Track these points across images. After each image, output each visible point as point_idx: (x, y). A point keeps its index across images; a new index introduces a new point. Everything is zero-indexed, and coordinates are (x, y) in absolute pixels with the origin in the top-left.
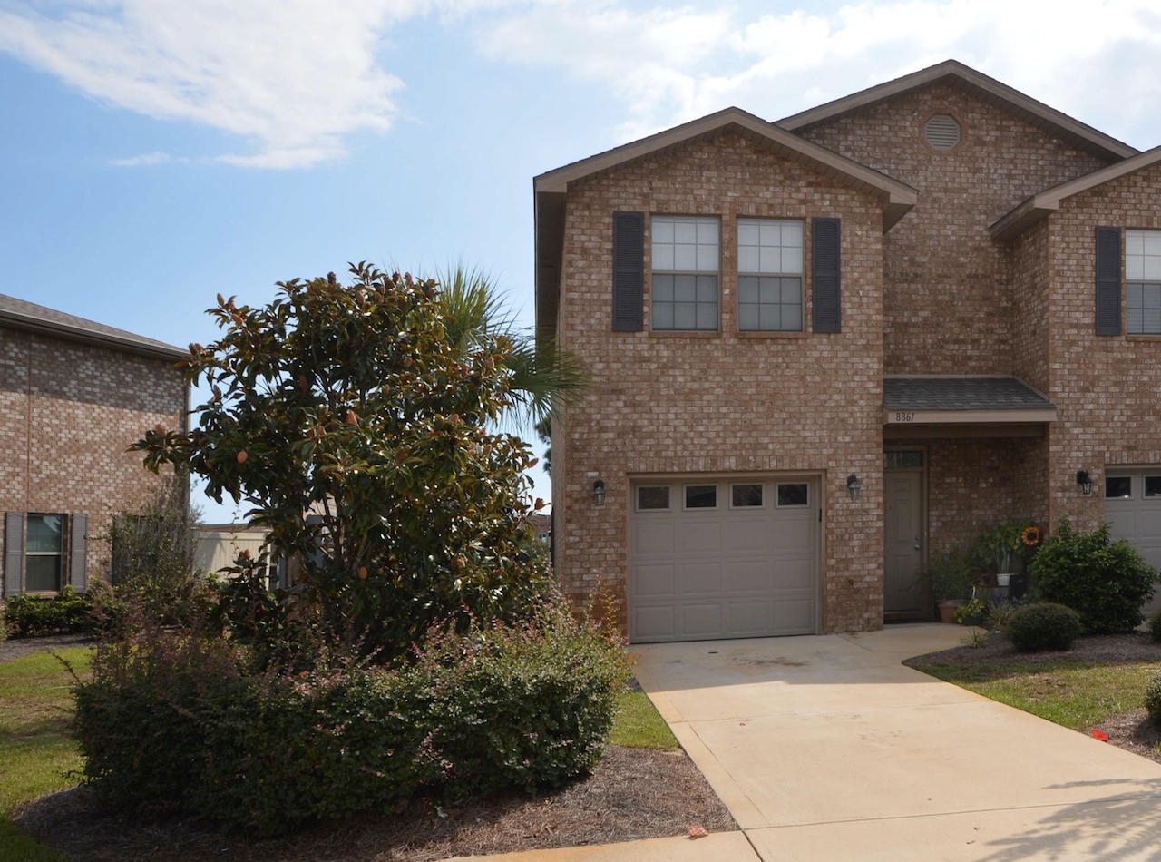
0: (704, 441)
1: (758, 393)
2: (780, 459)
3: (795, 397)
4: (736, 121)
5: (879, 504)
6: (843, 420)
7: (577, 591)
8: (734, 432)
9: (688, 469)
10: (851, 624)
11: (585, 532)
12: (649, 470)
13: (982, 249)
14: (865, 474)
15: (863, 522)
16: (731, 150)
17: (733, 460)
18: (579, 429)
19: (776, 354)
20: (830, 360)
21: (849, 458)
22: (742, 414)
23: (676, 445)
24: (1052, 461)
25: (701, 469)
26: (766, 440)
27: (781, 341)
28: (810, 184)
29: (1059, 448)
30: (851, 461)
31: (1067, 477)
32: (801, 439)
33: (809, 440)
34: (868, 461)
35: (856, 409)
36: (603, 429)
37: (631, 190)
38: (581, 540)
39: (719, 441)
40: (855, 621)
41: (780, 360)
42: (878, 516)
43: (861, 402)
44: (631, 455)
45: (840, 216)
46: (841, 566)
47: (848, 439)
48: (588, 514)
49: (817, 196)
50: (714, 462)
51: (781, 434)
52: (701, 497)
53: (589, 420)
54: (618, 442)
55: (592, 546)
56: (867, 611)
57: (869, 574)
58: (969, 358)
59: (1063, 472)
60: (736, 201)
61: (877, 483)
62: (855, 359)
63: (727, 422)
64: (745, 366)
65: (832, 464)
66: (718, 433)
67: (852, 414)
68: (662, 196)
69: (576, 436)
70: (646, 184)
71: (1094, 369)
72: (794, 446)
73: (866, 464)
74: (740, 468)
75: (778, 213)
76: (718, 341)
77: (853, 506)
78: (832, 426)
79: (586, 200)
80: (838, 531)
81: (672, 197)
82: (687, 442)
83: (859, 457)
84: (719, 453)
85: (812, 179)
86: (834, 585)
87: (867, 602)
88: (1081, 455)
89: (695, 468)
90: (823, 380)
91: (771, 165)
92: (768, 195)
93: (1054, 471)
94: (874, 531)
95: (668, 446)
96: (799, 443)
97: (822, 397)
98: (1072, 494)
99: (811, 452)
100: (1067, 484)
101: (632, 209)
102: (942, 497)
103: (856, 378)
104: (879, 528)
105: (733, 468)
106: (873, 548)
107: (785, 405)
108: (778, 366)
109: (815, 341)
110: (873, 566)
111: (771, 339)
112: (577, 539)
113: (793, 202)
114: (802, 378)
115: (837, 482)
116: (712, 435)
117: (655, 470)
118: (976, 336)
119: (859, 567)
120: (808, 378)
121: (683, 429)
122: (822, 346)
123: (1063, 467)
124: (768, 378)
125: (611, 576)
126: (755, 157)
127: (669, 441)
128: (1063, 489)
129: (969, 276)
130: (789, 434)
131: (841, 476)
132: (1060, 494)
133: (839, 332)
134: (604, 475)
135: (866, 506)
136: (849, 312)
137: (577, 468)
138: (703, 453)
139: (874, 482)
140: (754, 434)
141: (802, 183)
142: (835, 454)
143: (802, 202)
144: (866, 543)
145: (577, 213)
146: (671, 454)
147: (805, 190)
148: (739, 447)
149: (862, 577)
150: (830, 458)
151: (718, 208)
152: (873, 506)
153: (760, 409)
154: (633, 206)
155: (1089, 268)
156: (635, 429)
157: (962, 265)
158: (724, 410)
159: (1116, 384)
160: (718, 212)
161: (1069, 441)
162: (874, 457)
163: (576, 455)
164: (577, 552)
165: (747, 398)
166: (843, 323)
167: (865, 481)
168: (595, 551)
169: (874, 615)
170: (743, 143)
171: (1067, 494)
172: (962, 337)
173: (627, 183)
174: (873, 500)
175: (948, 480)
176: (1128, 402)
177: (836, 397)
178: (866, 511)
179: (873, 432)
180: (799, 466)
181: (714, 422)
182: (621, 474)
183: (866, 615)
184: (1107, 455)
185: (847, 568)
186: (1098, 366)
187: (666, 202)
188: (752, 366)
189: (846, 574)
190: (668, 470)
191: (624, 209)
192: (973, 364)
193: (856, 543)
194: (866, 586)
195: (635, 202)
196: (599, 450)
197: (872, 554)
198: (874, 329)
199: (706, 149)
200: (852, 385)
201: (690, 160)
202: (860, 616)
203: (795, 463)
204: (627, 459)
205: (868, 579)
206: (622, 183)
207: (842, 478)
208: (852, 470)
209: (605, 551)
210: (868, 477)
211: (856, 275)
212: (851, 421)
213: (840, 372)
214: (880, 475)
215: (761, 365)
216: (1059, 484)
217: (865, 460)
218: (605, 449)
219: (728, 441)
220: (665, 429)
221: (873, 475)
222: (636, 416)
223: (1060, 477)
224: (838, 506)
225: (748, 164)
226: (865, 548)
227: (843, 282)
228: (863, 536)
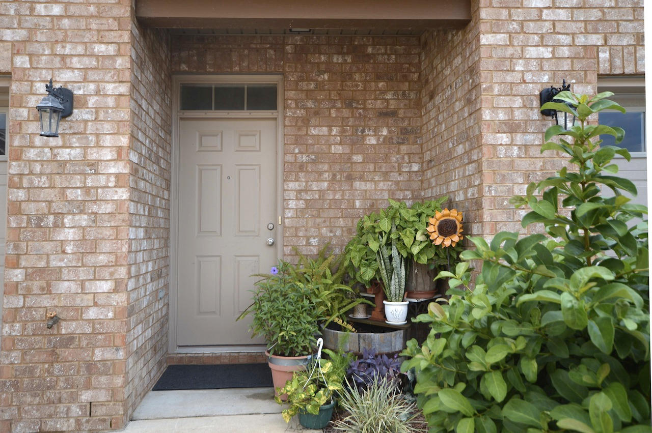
5: (119, 149)
14: (92, 87)
15: (87, 190)
21: (59, 49)
24: (486, 66)
30: (63, 57)
31: (519, 101)
34: (97, 57)
40: (62, 408)
42: (117, 176)
46: (36, 285)
56: (88, 386)
57: (96, 304)
61: (117, 107)
65: (22, 61)
73: (94, 63)
77: (65, 154)
80: (31, 209)
83: (80, 49)
86: (17, 326)
87: (91, 367)
88: (547, 54)
94: (108, 208)
98: (529, 138)
104: (119, 203)
106: (106, 246)
110: (106, 286)
115: (33, 102)
119: (74, 287)
131: (42, 88)
135: (93, 155)
139: (111, 102)
142: (28, 40)
144: (92, 234)
149: (80, 310)
150: (17, 48)
152: (107, 155)
162: (112, 50)
167: (92, 102)
169: (102, 396)
171: (519, 138)
174: (108, 141)
178: (94, 165)
185: (47, 290)
189: (46, 302)
194: (88, 330)
197: (102, 259)
202: (74, 398)
205: (92, 314)
208: (64, 78)
210: (98, 93)
214: (124, 89)
216: (501, 117)
217: (92, 55)
221: (110, 88)
224: (32, 154)
226: (88, 246)
228: (84, 220)
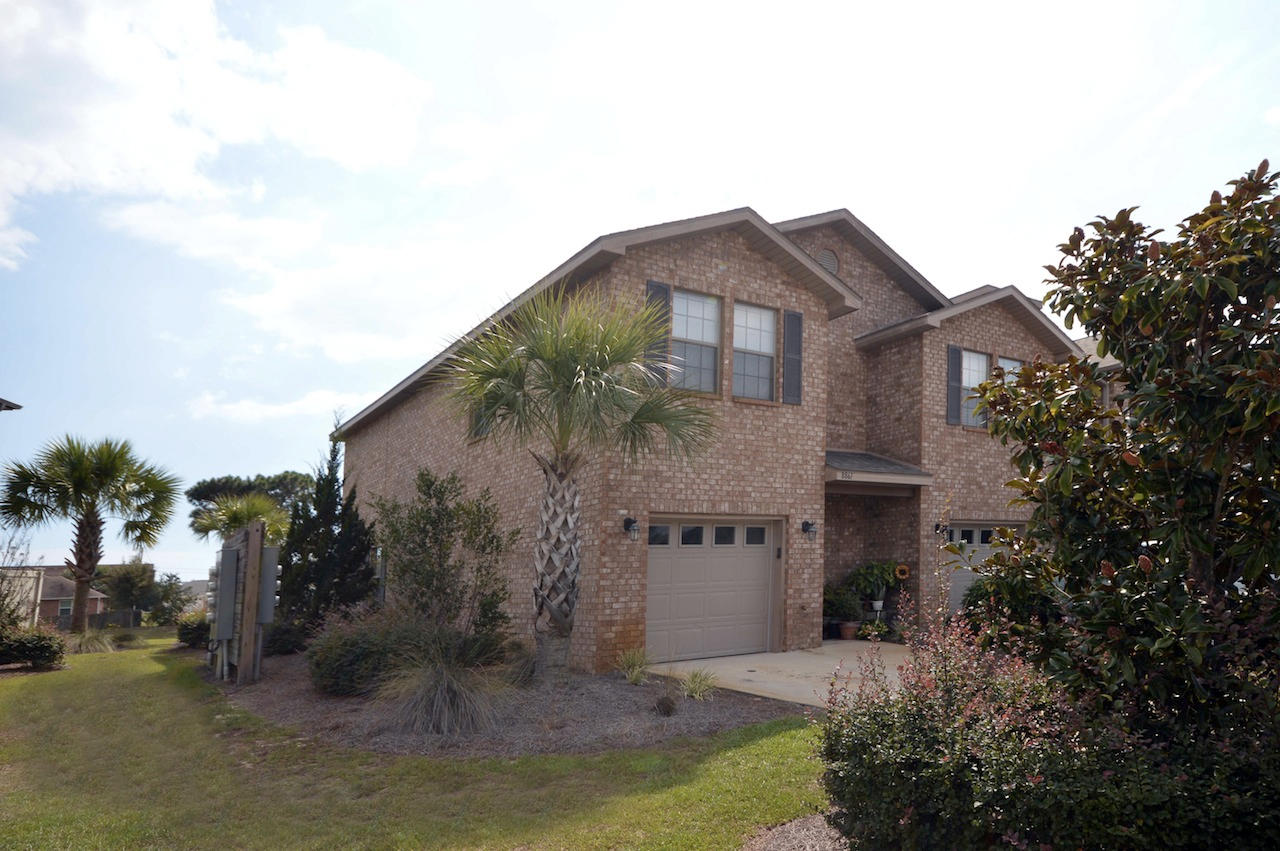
0: (707, 487)
1: (746, 449)
2: (759, 505)
3: (769, 455)
4: (750, 220)
5: (821, 544)
6: (800, 476)
7: (608, 618)
8: (729, 481)
9: (695, 511)
10: (802, 643)
11: (615, 565)
12: (667, 510)
13: (851, 355)
14: (814, 521)
15: (811, 560)
16: (732, 244)
17: (727, 505)
18: (614, 471)
19: (758, 418)
20: (793, 426)
21: (804, 507)
22: (735, 465)
23: (686, 489)
24: (922, 515)
25: (705, 511)
26: (750, 489)
27: (762, 408)
28: (783, 283)
29: (926, 506)
30: (805, 510)
31: (930, 528)
32: (772, 490)
33: (778, 490)
34: (815, 510)
35: (809, 467)
36: (633, 472)
37: (660, 264)
38: (612, 572)
39: (718, 488)
40: (805, 640)
41: (761, 423)
42: (821, 554)
43: (812, 463)
44: (653, 496)
45: (802, 312)
46: (797, 595)
47: (803, 491)
48: (618, 548)
49: (787, 293)
50: (714, 506)
51: (760, 484)
52: (692, 537)
53: (623, 463)
54: (644, 484)
55: (620, 577)
56: (812, 631)
57: (814, 602)
58: (840, 436)
59: (928, 524)
60: (734, 289)
61: (821, 527)
62: (810, 428)
63: (724, 472)
64: (737, 425)
65: (793, 511)
66: (717, 480)
67: (806, 471)
68: (683, 274)
69: (612, 477)
70: (672, 260)
72: (768, 495)
73: (814, 512)
74: (732, 512)
75: (762, 302)
76: (719, 403)
77: (806, 546)
78: (793, 481)
79: (627, 267)
80: (795, 566)
81: (691, 275)
82: (695, 487)
83: (810, 506)
84: (717, 498)
85: (785, 278)
86: (792, 610)
87: (813, 624)
88: (938, 511)
89: (700, 510)
90: (788, 442)
91: (759, 262)
92: (756, 286)
93: (923, 524)
94: (818, 566)
95: (681, 489)
96: (772, 493)
97: (788, 456)
99: (779, 500)
100: (929, 533)
101: (661, 281)
103: (810, 443)
104: (821, 564)
105: (727, 511)
106: (817, 580)
107: (763, 461)
108: (759, 428)
109: (784, 410)
110: (816, 595)
111: (756, 405)
112: (609, 571)
113: (772, 295)
114: (775, 439)
115: (795, 526)
116: (713, 482)
117: (671, 511)
118: (845, 420)
119: (808, 596)
120: (779, 439)
121: (692, 476)
122: (788, 415)
123: (927, 520)
124: (752, 438)
125: (635, 604)
126: (748, 253)
127: (682, 486)
128: (928, 537)
129: (841, 374)
130: (765, 485)
131: (799, 521)
132: (926, 541)
133: (800, 405)
134: (632, 512)
135: (814, 546)
136: (806, 389)
137: (611, 506)
138: (706, 497)
139: (819, 527)
140: (742, 483)
141: (778, 281)
142: (795, 503)
143: (779, 296)
144: (813, 576)
145: (619, 277)
146: (683, 497)
147: (780, 287)
148: (731, 493)
149: (809, 604)
150: (792, 506)
151: (722, 291)
152: (818, 546)
153: (747, 463)
154: (662, 278)
155: (944, 374)
156: (657, 473)
157: (838, 365)
158: (722, 462)
159: (956, 460)
160: (722, 294)
161: (931, 501)
162: (819, 507)
163: (611, 494)
164: (609, 583)
165: (738, 453)
166: (802, 398)
167: (814, 526)
168: (623, 582)
169: (816, 634)
170: (741, 240)
171: (929, 540)
172: (837, 420)
173: (658, 257)
174: (818, 542)
176: (963, 474)
177: (796, 457)
178: (814, 550)
179: (818, 487)
180: (771, 512)
181: (714, 471)
182: (645, 513)
183: (811, 635)
185: (800, 597)
186: (948, 447)
187: (686, 279)
188: (743, 426)
189: (800, 601)
190: (680, 511)
191: (655, 279)
192: (842, 440)
193: (806, 576)
194: (812, 611)
195: (663, 275)
196: (629, 490)
197: (816, 585)
198: (820, 405)
199: (715, 239)
200: (806, 448)
201: (704, 247)
202: (808, 636)
203: (769, 509)
204: (650, 500)
205: (813, 605)
206: (655, 257)
207: (798, 524)
208: (806, 517)
209: (631, 582)
210: (815, 523)
211: (811, 360)
212: (805, 477)
213: (800, 437)
214: (823, 521)
215: (748, 426)
216: (925, 533)
218: (634, 490)
219: (724, 488)
220: (678, 475)
221: (819, 521)
222: (658, 462)
223: (926, 528)
224: (795, 546)
225: (743, 259)
226: (812, 580)
227: (803, 365)
228: (810, 570)
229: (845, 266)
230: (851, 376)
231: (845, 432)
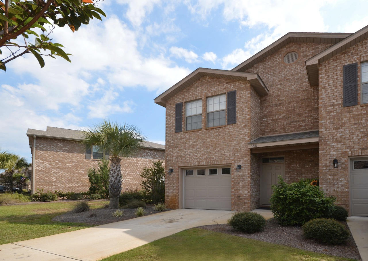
0: (197, 158)
1: (211, 144)
2: (217, 161)
3: (222, 144)
4: (200, 71)
5: (249, 173)
6: (237, 149)
7: (167, 195)
8: (205, 155)
9: (193, 165)
10: (239, 209)
11: (169, 181)
12: (184, 166)
14: (244, 164)
15: (243, 179)
16: (205, 80)
17: (204, 162)
18: (168, 157)
19: (216, 132)
20: (233, 132)
21: (239, 160)
22: (207, 150)
23: (190, 159)
24: (320, 156)
25: (196, 165)
26: (214, 156)
27: (218, 129)
28: (227, 83)
29: (324, 151)
30: (239, 161)
31: (328, 162)
32: (224, 155)
33: (226, 155)
34: (245, 160)
35: (241, 145)
36: (173, 157)
37: (180, 98)
38: (168, 183)
39: (201, 157)
40: (240, 208)
41: (218, 134)
42: (248, 177)
43: (243, 143)
44: (179, 162)
45: (236, 89)
46: (236, 192)
47: (238, 154)
48: (170, 177)
49: (229, 86)
50: (199, 163)
51: (218, 154)
52: (201, 172)
53: (170, 155)
54: (177, 159)
55: (170, 184)
56: (244, 205)
57: (245, 194)
59: (326, 160)
60: (206, 93)
61: (248, 167)
62: (241, 130)
63: (203, 152)
64: (208, 137)
65: (233, 162)
66: (200, 155)
67: (240, 147)
68: (187, 97)
69: (167, 158)
70: (183, 95)
71: (342, 120)
72: (222, 157)
73: (244, 161)
74: (206, 164)
75: (217, 93)
76: (201, 131)
77: (240, 174)
78: (233, 151)
79: (170, 103)
80: (235, 181)
81: (189, 97)
82: (193, 158)
83: (242, 159)
84: (201, 161)
85: (227, 81)
86: (234, 197)
87: (245, 203)
88: (335, 153)
89: (194, 165)
90: (231, 138)
91: (215, 81)
92: (214, 89)
93: (321, 160)
94: (247, 181)
95: (188, 159)
96: (223, 156)
97: (230, 143)
98: (330, 168)
99: (227, 159)
100: (328, 164)
101: (180, 102)
102: (290, 171)
103: (241, 136)
104: (249, 181)
105: (204, 164)
106: (247, 187)
107: (219, 146)
108: (217, 136)
109: (228, 127)
110: (247, 192)
111: (215, 128)
112: (167, 183)
113: (222, 89)
114: (224, 138)
115: (235, 167)
116: (199, 156)
117: (185, 166)
119: (242, 192)
120: (226, 138)
121: (192, 155)
122: (230, 128)
123: (326, 158)
124: (214, 139)
125: (175, 192)
126: (211, 80)
127: (188, 158)
128: (326, 166)
130: (220, 154)
131: (236, 165)
132: (325, 168)
133: (236, 123)
134: (173, 167)
135: (244, 174)
136: (239, 117)
137: (167, 166)
138: (197, 161)
139: (247, 166)
140: (210, 155)
141: (225, 83)
142: (234, 159)
143: (225, 88)
144: (244, 185)
145: (168, 106)
146: (189, 161)
147: (225, 85)
148: (206, 159)
149: (243, 195)
150: (232, 160)
151: (201, 96)
152: (247, 174)
153: (212, 148)
154: (180, 101)
155: (339, 82)
156: (180, 156)
158: (202, 149)
159: (354, 124)
160: (201, 98)
161: (329, 149)
162: (247, 159)
163: (167, 163)
164: (168, 186)
165: (208, 145)
166: (237, 120)
167: (244, 166)
168: (171, 186)
169: (247, 207)
170: (208, 77)
171: (328, 168)
172: (298, 120)
173: (179, 96)
174: (247, 172)
175: (292, 165)
176: (362, 130)
177: (235, 142)
178: (245, 175)
179: (247, 152)
180: (223, 163)
181: (199, 152)
182: (177, 167)
183: (244, 207)
184: (350, 153)
185: (238, 192)
186: (344, 119)
187: (188, 98)
188: (210, 136)
189: (238, 194)
190: (188, 166)
191: (178, 103)
192: (303, 128)
193: (241, 185)
194: (244, 198)
195: (181, 100)
196: (172, 161)
198: (247, 121)
199: (198, 82)
200: (240, 138)
201: (194, 86)
202: (242, 207)
203: (222, 162)
204: (178, 163)
205: (245, 196)
206: (178, 96)
208: (240, 163)
209: (173, 186)
210: (245, 165)
211: (241, 105)
212: (240, 149)
213: (236, 135)
214: (249, 164)
215: (212, 136)
216: (324, 165)
217: (244, 160)
218: (174, 161)
219: (203, 157)
220: (187, 155)
221: (247, 164)
222: (180, 153)
223: (325, 162)
224: (235, 174)
225: (209, 83)
226: (244, 186)
227: (237, 108)
228: (243, 183)
229: (301, 54)
230: (307, 99)
231: (304, 124)
